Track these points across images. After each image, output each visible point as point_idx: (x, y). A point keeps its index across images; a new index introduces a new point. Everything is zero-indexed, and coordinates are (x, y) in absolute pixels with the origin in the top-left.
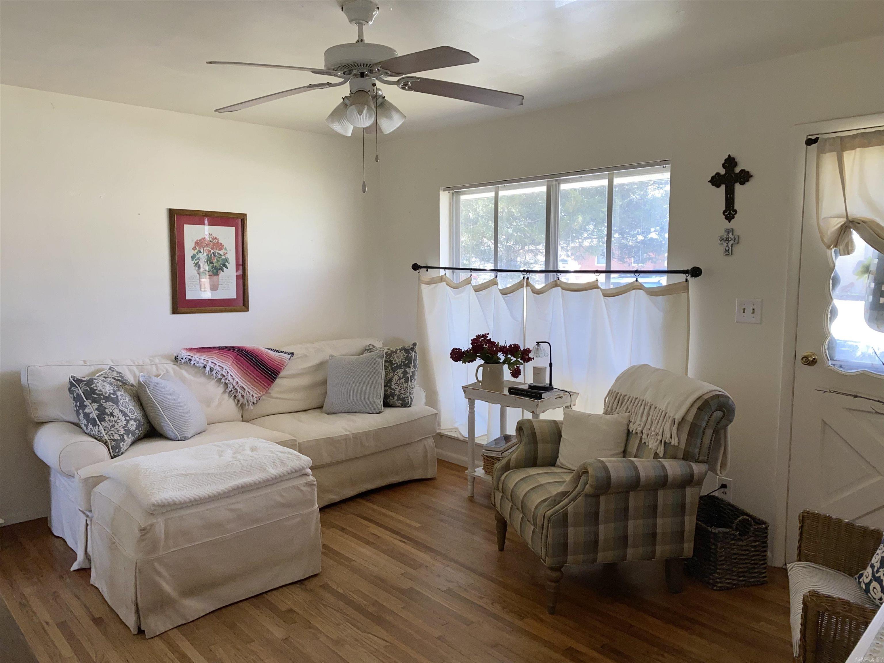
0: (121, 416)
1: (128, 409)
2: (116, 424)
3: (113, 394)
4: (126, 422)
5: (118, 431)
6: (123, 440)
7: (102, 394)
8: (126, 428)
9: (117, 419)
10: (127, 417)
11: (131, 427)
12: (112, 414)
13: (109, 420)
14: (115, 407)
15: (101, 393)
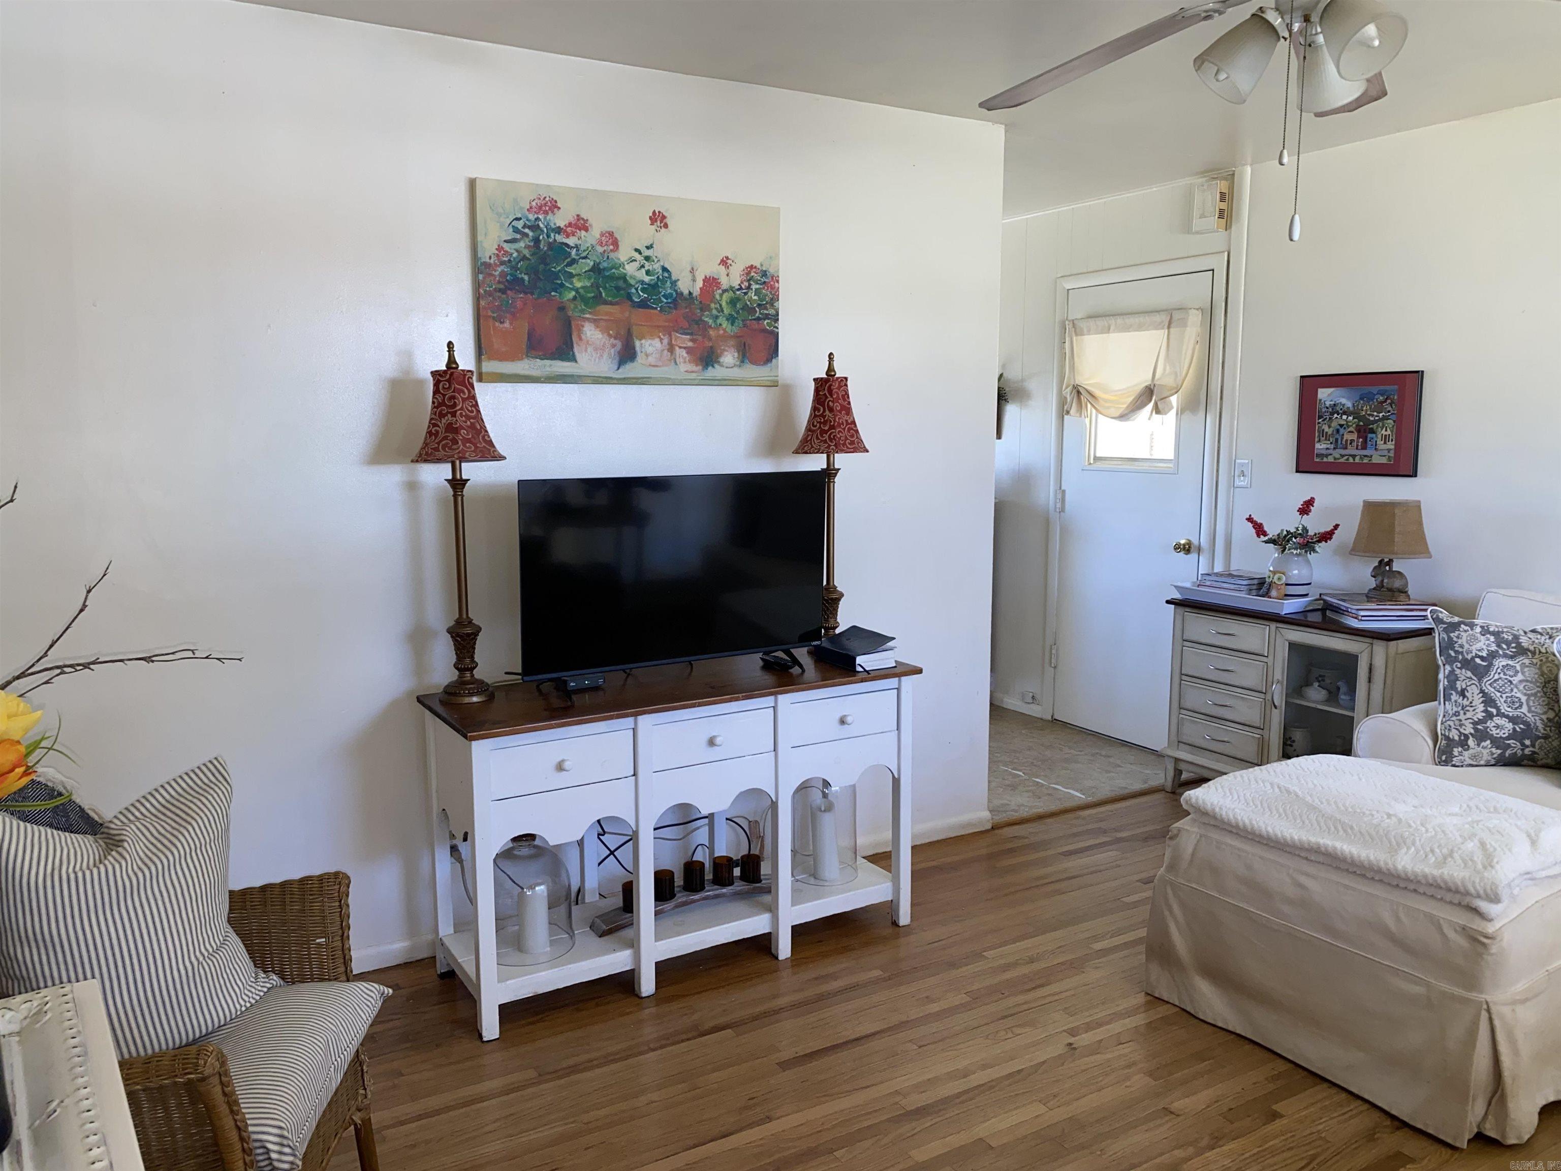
0: (1478, 700)
1: (1504, 696)
2: (1462, 712)
3: (1482, 658)
4: (1484, 714)
5: (1461, 725)
6: (1463, 743)
7: (1462, 653)
8: (1479, 727)
9: (1468, 703)
10: (1491, 707)
11: (1493, 729)
12: (1463, 693)
13: (1456, 701)
14: (1473, 682)
15: (1460, 650)
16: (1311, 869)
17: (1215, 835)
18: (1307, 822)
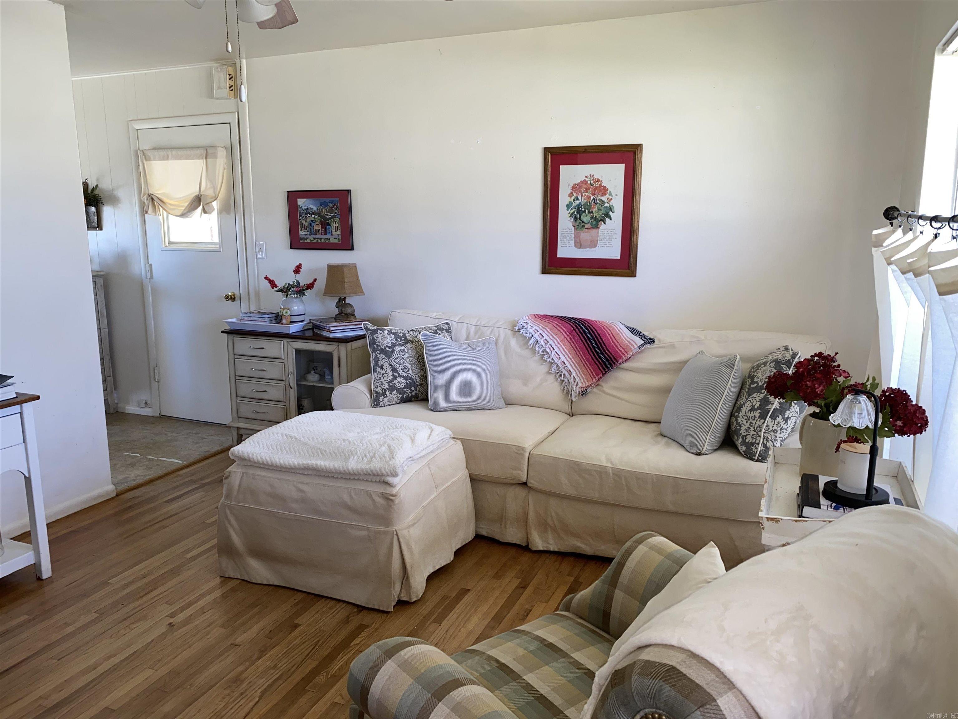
0: (389, 370)
1: (401, 366)
2: (382, 377)
3: (389, 347)
4: (392, 377)
5: (382, 385)
6: (384, 394)
7: (380, 345)
8: (391, 384)
9: (384, 372)
10: (395, 373)
11: (397, 384)
12: (382, 367)
13: (379, 372)
14: (386, 360)
15: (379, 344)
16: (305, 479)
17: (251, 471)
18: (302, 453)
